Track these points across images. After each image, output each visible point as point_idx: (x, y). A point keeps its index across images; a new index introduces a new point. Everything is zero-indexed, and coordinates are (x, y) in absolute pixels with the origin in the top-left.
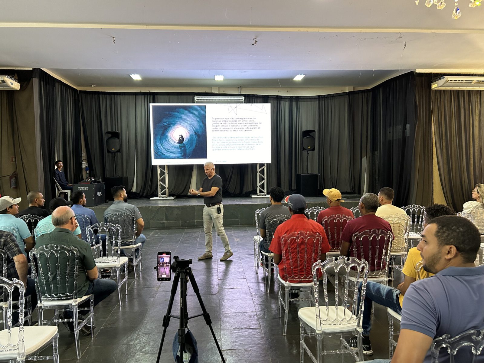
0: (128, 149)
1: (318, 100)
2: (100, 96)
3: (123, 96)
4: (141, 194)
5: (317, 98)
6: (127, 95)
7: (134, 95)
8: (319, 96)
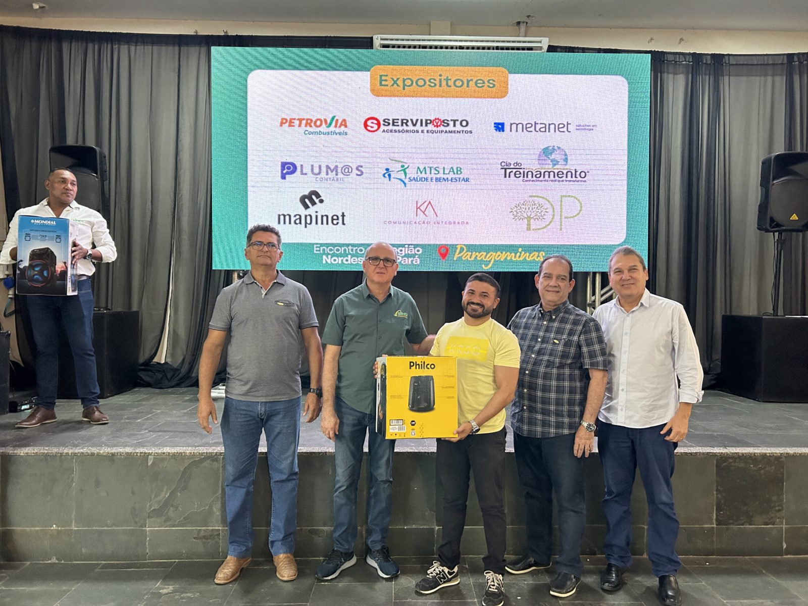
0: (149, 219)
1: (785, 66)
2: (65, 46)
3: (140, 48)
4: (184, 370)
5: (782, 64)
6: (153, 43)
7: (174, 44)
8: (790, 56)
